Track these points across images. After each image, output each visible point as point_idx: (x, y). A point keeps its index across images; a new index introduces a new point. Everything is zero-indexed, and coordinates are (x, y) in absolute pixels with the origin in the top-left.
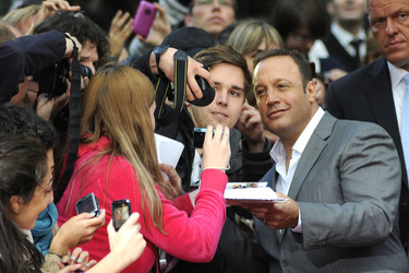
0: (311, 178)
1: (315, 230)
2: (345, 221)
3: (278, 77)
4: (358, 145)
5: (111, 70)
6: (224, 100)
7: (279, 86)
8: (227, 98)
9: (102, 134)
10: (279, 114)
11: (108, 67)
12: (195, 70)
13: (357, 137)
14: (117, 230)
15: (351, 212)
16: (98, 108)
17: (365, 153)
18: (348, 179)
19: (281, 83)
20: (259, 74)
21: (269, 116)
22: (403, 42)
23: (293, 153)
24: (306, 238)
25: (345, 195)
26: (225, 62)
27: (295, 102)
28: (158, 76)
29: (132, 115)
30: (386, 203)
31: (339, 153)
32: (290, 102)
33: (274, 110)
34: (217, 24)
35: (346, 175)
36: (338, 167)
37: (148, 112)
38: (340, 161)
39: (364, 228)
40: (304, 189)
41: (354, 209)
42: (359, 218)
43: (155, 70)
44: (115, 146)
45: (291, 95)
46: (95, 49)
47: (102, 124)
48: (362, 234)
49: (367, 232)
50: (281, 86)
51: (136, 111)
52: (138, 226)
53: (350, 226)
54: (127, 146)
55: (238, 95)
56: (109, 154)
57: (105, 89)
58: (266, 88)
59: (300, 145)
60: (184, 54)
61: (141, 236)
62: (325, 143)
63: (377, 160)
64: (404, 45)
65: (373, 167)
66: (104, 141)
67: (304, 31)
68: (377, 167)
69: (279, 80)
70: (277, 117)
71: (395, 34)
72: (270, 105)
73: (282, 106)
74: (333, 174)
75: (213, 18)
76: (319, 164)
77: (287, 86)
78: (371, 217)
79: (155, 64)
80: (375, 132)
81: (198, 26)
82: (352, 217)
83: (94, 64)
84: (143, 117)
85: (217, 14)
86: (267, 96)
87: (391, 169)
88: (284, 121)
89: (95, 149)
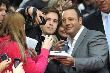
0: (79, 49)
1: (80, 66)
2: (89, 63)
3: (70, 16)
4: (95, 38)
5: (11, 13)
6: (52, 24)
7: (70, 19)
8: (53, 23)
9: (8, 34)
10: (70, 28)
11: (10, 12)
12: (40, 14)
13: (95, 36)
14: (15, 68)
15: (91, 60)
16: (7, 25)
17: (97, 41)
18: (91, 49)
19: (71, 18)
20: (63, 15)
21: (66, 28)
22: (106, 4)
23: (74, 40)
24: (77, 69)
25: (90, 54)
26: (52, 11)
27: (75, 24)
28: (28, 16)
30: (103, 57)
31: (88, 41)
32: (74, 24)
33: (68, 27)
35: (90, 48)
36: (88, 45)
38: (88, 43)
39: (95, 65)
40: (77, 52)
41: (92, 59)
42: (94, 62)
43: (27, 14)
44: (13, 38)
45: (74, 22)
46: (5, 6)
47: (8, 31)
48: (95, 67)
49: (96, 67)
50: (71, 19)
51: (20, 26)
52: (22, 67)
53: (91, 65)
54: (16, 38)
55: (56, 22)
56: (10, 40)
58: (66, 20)
59: (76, 38)
60: (36, 9)
61: (23, 70)
62: (84, 37)
63: (100, 43)
64: (106, 5)
65: (99, 46)
66: (9, 36)
68: (100, 45)
69: (70, 17)
70: (69, 29)
71: (103, 1)
72: (67, 25)
73: (71, 26)
74: (86, 47)
76: (82, 44)
77: (73, 19)
78: (97, 62)
79: (27, 12)
80: (100, 34)
82: (92, 62)
83: (5, 11)
84: (22, 29)
86: (66, 22)
87: (105, 46)
88: (71, 30)
89: (6, 39)
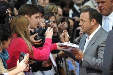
9: (15, 33)
16: (14, 27)
22: (104, 9)
29: (23, 28)
34: (44, 4)
37: (28, 27)
38: (98, 46)
44: (19, 36)
47: (15, 31)
51: (24, 27)
57: (16, 22)
67: (68, 6)
75: (44, 3)
81: (39, 5)
84: (26, 29)
85: (44, 2)
89: (13, 36)
